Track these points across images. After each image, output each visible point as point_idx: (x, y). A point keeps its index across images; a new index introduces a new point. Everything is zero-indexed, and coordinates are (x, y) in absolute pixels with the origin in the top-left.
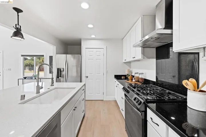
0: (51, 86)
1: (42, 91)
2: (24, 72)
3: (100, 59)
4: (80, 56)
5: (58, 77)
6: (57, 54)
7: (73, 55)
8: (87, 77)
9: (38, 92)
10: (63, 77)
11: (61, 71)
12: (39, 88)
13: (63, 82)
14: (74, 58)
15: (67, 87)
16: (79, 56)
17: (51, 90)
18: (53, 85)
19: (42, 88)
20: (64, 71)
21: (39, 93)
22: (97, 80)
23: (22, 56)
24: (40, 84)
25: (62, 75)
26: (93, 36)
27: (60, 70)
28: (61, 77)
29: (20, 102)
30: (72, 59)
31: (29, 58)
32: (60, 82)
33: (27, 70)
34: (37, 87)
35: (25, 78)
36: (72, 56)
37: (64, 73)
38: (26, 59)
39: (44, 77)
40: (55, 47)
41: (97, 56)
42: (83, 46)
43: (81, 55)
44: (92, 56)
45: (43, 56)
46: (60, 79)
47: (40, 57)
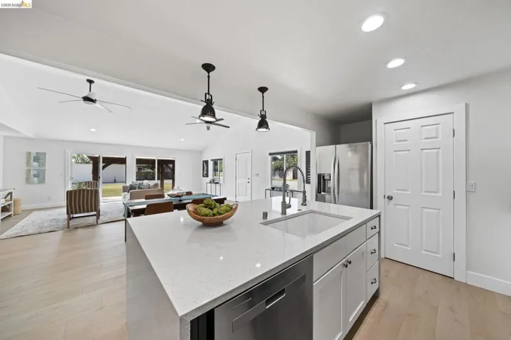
0: (302, 205)
1: (289, 212)
2: (272, 179)
3: (439, 148)
4: (370, 146)
5: (319, 191)
6: (318, 145)
7: (354, 144)
8: (390, 198)
9: (284, 212)
10: (329, 192)
11: (324, 180)
12: (285, 206)
13: (330, 202)
14: (355, 151)
15: (336, 213)
16: (368, 145)
17: (303, 214)
18: (305, 205)
19: (290, 206)
20: (330, 180)
21: (285, 214)
22: (426, 210)
23: (270, 154)
24: (287, 200)
25: (326, 189)
26: (408, 87)
27: (324, 177)
28: (324, 191)
29: (262, 221)
30: (350, 154)
31: (279, 157)
32: (325, 202)
33: (277, 177)
34: (282, 203)
35: (273, 189)
36: (349, 147)
37: (331, 184)
38: (275, 159)
39: (297, 189)
40: (314, 133)
41: (426, 138)
42: (376, 121)
43: (371, 141)
44: (406, 140)
45: (296, 152)
46: (324, 196)
47: (293, 154)
